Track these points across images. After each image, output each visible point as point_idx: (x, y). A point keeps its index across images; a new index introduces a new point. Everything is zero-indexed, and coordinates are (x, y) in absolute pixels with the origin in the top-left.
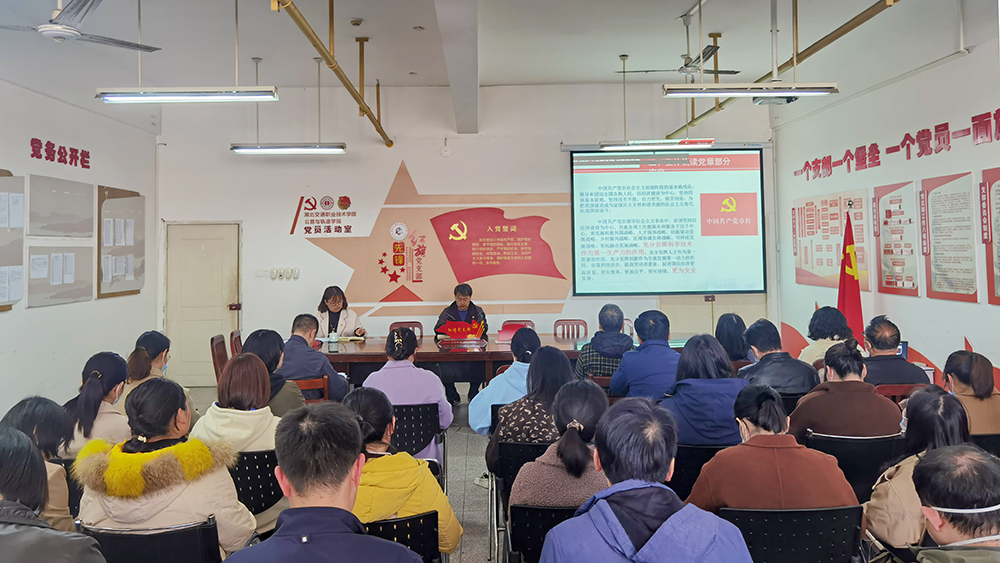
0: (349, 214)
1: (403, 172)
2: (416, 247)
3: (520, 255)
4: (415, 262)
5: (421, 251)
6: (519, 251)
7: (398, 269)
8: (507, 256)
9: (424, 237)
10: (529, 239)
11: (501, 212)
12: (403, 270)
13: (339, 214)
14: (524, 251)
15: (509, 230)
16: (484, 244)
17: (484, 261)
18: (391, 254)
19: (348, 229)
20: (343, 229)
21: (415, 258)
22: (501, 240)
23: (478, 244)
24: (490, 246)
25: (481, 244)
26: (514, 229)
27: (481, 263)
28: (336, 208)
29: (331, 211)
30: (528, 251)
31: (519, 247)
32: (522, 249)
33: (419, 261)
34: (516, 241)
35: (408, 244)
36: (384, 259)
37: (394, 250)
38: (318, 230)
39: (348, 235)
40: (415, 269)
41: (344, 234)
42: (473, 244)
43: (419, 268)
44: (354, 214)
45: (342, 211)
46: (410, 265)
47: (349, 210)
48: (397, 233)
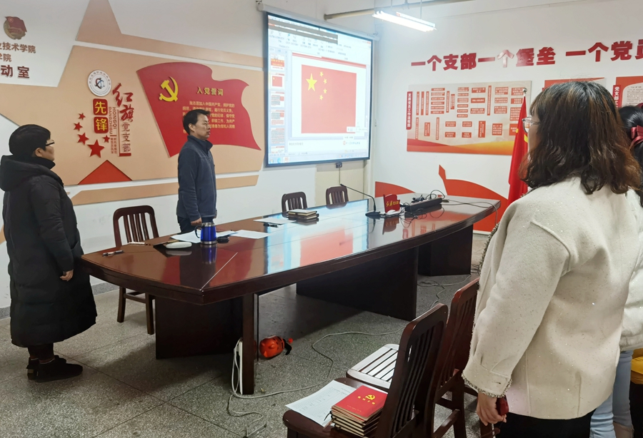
0: (24, 48)
2: (122, 108)
3: (226, 123)
4: (122, 129)
5: (127, 114)
6: (225, 118)
7: (100, 138)
8: (215, 123)
9: (131, 94)
10: (233, 105)
11: (208, 70)
12: (106, 139)
13: (7, 46)
15: (217, 92)
18: (90, 116)
19: (24, 72)
20: (16, 72)
21: (121, 123)
22: (210, 104)
26: (221, 92)
28: (1, 34)
30: (232, 118)
33: (126, 126)
34: (222, 106)
35: (112, 103)
36: (82, 123)
37: (95, 110)
39: (23, 81)
40: (122, 138)
41: (15, 80)
42: (185, 108)
43: (126, 136)
44: (32, 49)
45: (12, 42)
46: (114, 132)
47: (23, 40)
48: (97, 85)
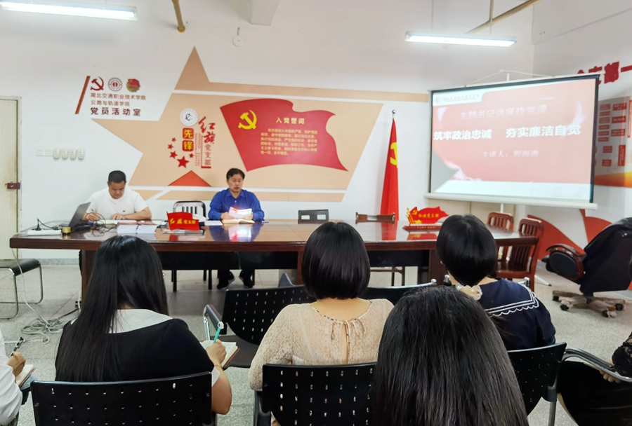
0: (138, 97)
1: (194, 57)
2: (206, 134)
3: (307, 147)
4: (204, 149)
5: (210, 138)
6: (306, 143)
7: (186, 155)
8: (294, 147)
9: (213, 124)
10: (316, 132)
11: (289, 104)
12: (191, 156)
13: (128, 97)
14: (311, 143)
15: (297, 122)
16: (273, 135)
17: (272, 151)
18: (180, 139)
19: (137, 112)
20: (132, 112)
21: (204, 144)
22: (290, 131)
23: (266, 134)
24: (278, 137)
25: (270, 134)
26: (302, 121)
27: (269, 153)
28: (124, 90)
29: (119, 93)
30: (314, 143)
31: (306, 139)
32: (309, 141)
33: (208, 147)
34: (303, 133)
35: (197, 130)
36: (173, 144)
37: (184, 135)
38: (105, 111)
39: (137, 118)
40: (204, 156)
41: (132, 117)
42: (262, 134)
43: (208, 154)
44: (143, 98)
45: (131, 94)
46: (199, 151)
47: (139, 93)
48: (187, 118)
